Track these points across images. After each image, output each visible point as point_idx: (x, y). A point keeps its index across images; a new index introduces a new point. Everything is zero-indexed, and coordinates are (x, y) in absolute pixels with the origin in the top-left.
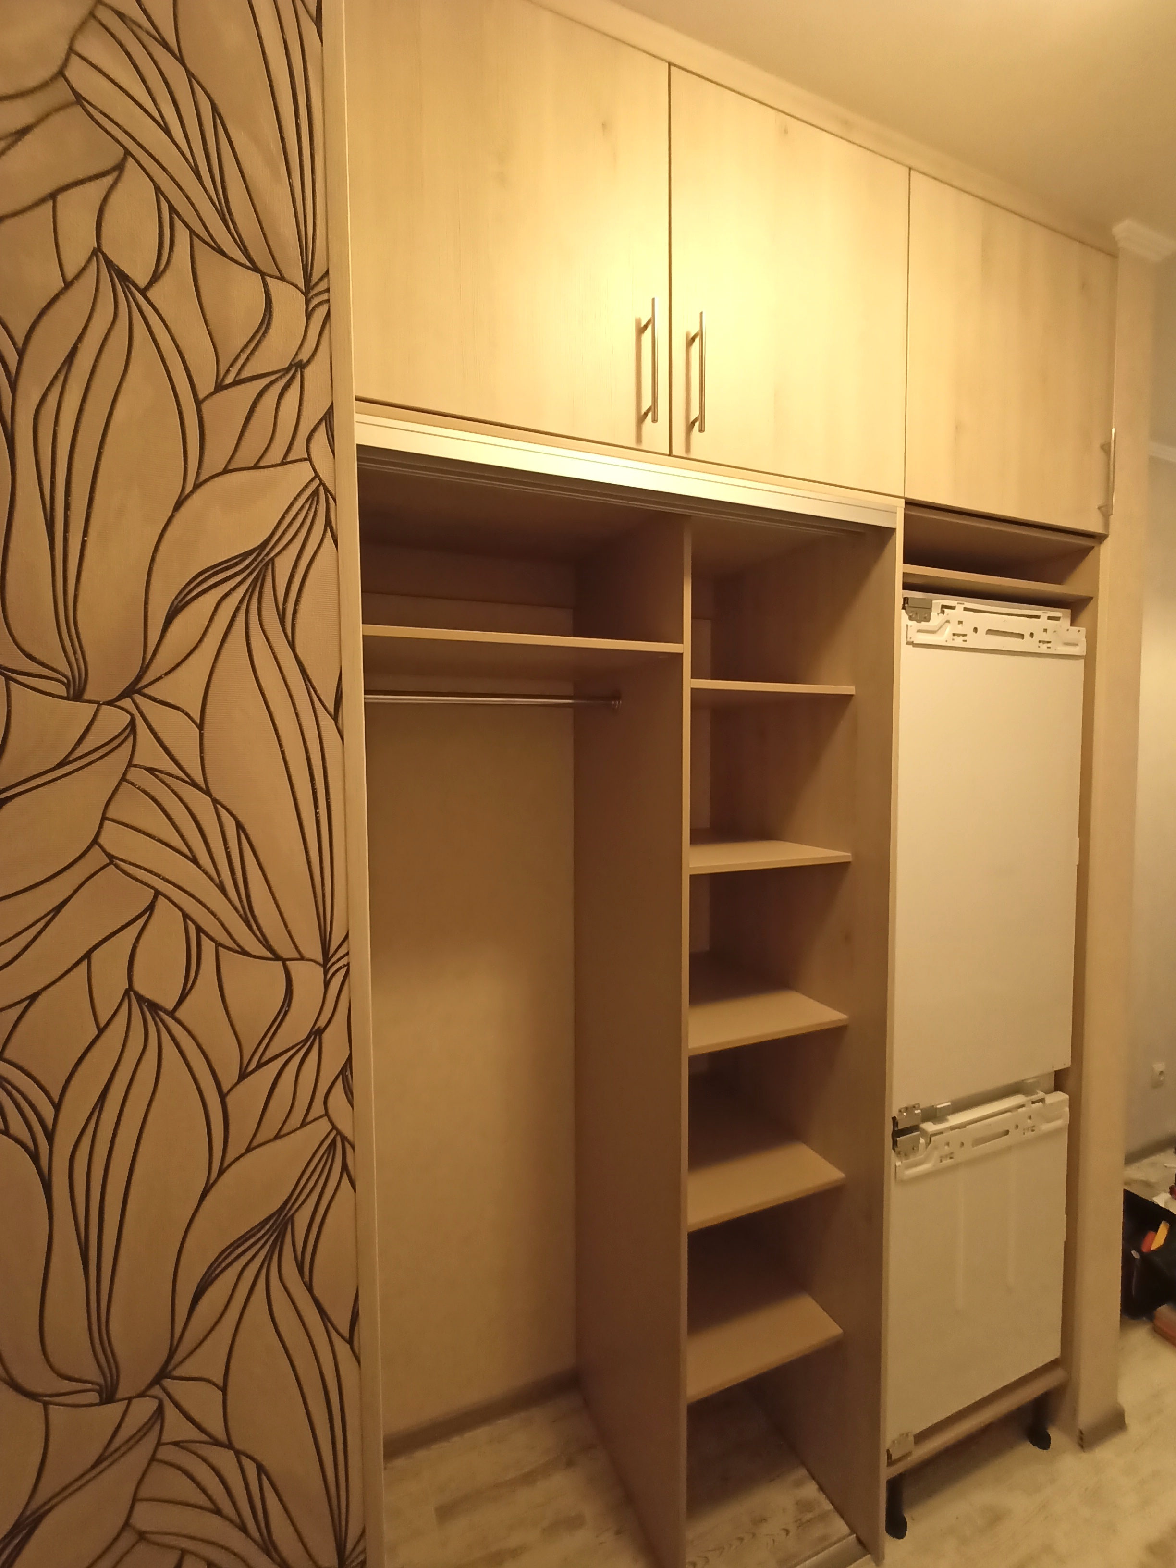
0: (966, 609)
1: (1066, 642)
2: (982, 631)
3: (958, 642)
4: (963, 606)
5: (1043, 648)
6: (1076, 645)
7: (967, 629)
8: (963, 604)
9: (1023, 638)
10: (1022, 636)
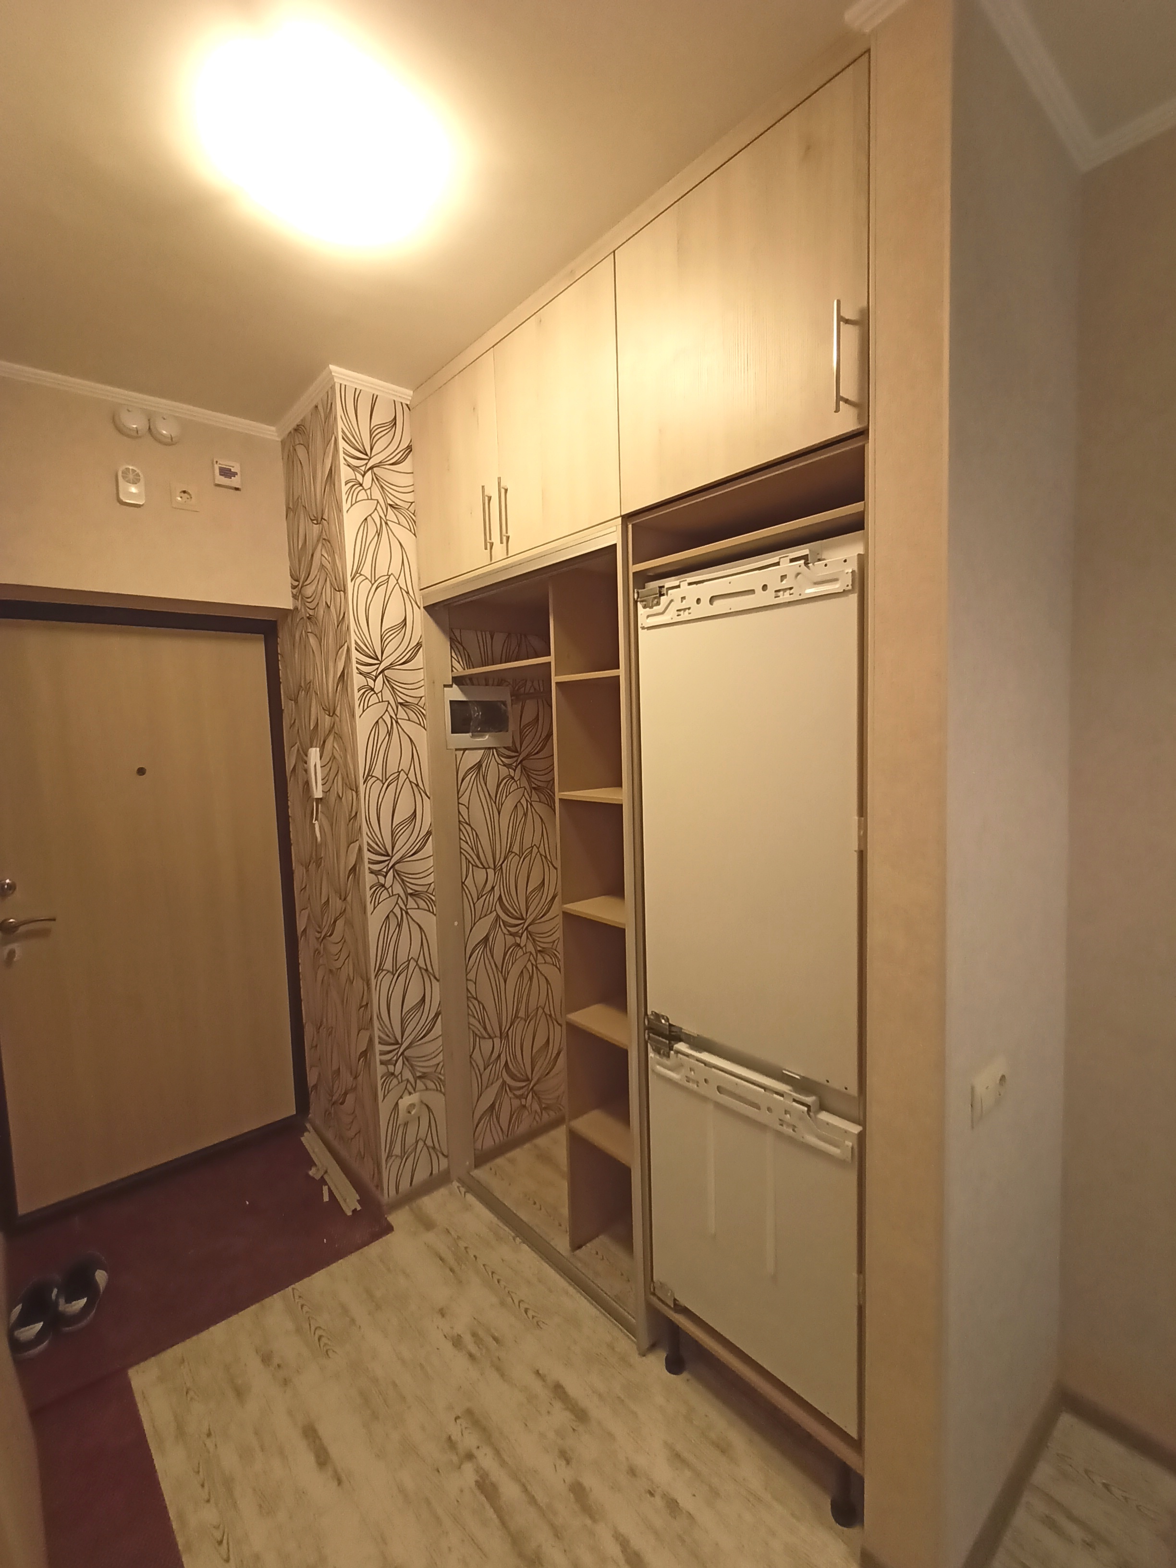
0: (690, 584)
1: (815, 581)
2: (705, 600)
3: (685, 616)
4: (686, 583)
5: (785, 597)
6: (836, 580)
7: (690, 602)
8: (686, 580)
9: (754, 593)
10: (752, 592)
